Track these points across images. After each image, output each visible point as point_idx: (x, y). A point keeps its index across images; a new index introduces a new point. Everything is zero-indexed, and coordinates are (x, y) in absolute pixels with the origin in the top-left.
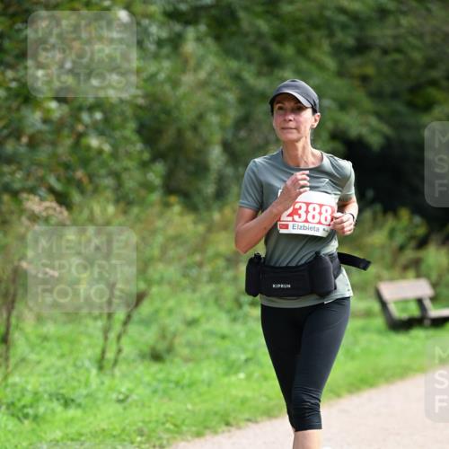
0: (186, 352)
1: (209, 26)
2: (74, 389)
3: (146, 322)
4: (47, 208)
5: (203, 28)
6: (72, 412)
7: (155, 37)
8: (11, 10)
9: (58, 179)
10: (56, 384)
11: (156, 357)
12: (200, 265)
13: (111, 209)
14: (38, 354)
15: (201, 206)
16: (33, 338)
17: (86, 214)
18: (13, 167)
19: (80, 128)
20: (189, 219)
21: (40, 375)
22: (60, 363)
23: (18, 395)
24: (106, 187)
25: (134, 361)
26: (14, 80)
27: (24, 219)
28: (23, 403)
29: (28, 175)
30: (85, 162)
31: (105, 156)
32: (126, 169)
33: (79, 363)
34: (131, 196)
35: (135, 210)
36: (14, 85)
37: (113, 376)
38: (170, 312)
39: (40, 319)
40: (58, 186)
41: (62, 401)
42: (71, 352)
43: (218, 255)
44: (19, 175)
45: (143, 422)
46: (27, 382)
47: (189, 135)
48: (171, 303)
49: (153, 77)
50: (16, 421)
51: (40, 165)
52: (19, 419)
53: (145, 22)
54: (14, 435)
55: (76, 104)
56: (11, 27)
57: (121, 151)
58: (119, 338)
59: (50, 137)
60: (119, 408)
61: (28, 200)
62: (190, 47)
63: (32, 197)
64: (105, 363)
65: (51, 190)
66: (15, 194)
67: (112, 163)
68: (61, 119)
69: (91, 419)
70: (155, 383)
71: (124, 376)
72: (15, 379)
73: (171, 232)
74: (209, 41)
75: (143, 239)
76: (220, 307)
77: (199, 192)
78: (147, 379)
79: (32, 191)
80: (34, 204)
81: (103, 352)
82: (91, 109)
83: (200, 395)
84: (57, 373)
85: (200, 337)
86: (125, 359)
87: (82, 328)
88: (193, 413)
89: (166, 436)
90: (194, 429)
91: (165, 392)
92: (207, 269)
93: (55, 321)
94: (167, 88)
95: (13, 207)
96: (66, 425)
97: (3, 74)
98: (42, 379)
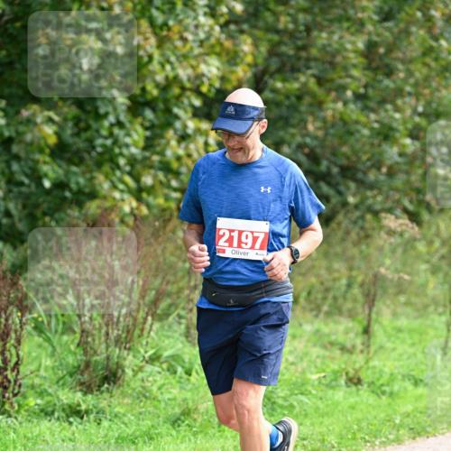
2: (422, 371)
4: (401, 225)
6: (421, 390)
8: (374, 65)
9: (411, 202)
10: (408, 367)
14: (394, 342)
16: (389, 329)
17: (433, 229)
18: (375, 192)
21: (395, 360)
22: (411, 350)
23: (377, 375)
26: (377, 121)
27: (383, 234)
28: (381, 382)
29: (387, 198)
33: (426, 350)
36: (376, 125)
39: (395, 315)
40: (410, 207)
41: (413, 381)
42: (420, 342)
44: (379, 198)
46: (384, 366)
50: (375, 397)
51: (397, 190)
52: (377, 395)
54: (374, 408)
56: (374, 79)
59: (404, 167)
61: (385, 218)
63: (389, 215)
65: (406, 211)
66: (376, 214)
68: (415, 153)
72: (375, 363)
79: (390, 211)
80: (390, 221)
81: (447, 342)
84: (409, 358)
87: (429, 322)
93: (407, 316)
95: (375, 225)
96: (416, 400)
97: (368, 117)
98: (396, 363)
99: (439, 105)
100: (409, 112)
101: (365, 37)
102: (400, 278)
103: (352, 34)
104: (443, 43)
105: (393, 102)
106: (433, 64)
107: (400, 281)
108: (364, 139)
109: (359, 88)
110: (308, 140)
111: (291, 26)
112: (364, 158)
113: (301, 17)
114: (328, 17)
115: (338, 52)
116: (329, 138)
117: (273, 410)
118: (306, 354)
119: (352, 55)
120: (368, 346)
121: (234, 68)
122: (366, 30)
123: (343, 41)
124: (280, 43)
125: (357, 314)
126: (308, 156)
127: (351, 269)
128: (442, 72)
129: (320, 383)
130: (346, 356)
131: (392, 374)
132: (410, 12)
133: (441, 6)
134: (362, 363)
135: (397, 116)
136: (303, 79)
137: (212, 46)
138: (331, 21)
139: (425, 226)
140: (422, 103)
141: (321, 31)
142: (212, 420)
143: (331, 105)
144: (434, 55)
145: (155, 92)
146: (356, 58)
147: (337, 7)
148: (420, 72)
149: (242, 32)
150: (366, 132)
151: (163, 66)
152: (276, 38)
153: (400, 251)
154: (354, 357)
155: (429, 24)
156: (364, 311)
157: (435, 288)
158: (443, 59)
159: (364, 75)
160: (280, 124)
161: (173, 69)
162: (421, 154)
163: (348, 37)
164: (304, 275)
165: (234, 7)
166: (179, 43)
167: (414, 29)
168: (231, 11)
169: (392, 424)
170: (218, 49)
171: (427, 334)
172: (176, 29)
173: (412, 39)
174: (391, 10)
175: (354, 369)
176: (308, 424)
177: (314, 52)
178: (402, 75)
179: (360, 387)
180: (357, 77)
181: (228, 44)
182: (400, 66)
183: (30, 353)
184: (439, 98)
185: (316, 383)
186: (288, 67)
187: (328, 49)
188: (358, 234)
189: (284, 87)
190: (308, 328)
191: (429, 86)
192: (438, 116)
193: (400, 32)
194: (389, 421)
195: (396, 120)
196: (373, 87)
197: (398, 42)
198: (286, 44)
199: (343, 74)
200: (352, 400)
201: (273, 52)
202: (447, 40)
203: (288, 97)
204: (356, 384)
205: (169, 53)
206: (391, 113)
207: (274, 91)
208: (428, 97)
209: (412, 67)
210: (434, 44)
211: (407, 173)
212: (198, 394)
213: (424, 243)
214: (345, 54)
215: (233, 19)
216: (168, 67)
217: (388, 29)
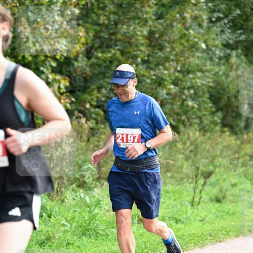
0: (231, 198)
1: (242, 50)
2: (180, 215)
3: (213, 185)
5: (240, 51)
6: (179, 225)
7: (217, 56)
8: (153, 44)
9: (173, 120)
10: (172, 213)
11: (218, 201)
12: (238, 159)
13: (198, 134)
15: (239, 132)
17: (186, 135)
19: (184, 97)
20: (233, 138)
21: (165, 209)
22: (174, 203)
24: (196, 124)
25: (208, 202)
26: (154, 75)
30: (186, 112)
31: (195, 109)
32: (204, 115)
33: (182, 203)
34: (207, 127)
35: (209, 134)
36: (154, 77)
37: (198, 209)
38: (224, 180)
40: (174, 124)
41: (174, 220)
42: (179, 199)
43: (246, 154)
45: (212, 230)
47: (233, 99)
48: (224, 176)
49: (217, 73)
53: (213, 49)
55: (182, 86)
56: (153, 52)
57: (202, 107)
58: (201, 192)
59: (169, 101)
60: (201, 223)
62: (234, 60)
64: (194, 203)
65: (171, 125)
67: (198, 113)
68: (175, 93)
69: (188, 229)
70: (217, 213)
71: (203, 209)
73: (225, 144)
74: (243, 57)
75: (212, 147)
76: (247, 178)
77: (238, 126)
78: (213, 210)
81: (194, 198)
82: (189, 88)
83: (238, 218)
84: (173, 208)
85: (238, 191)
86: (203, 202)
87: (184, 187)
88: (235, 226)
89: (222, 237)
90: (235, 234)
91: (221, 216)
92: (241, 161)
93: (172, 184)
94: (223, 78)
96: (177, 231)
97: (149, 73)
98: (166, 210)
99: (189, 66)
100: (172, 70)
101: (148, 28)
102: (168, 163)
103: (141, 27)
104: (191, 32)
105: (163, 65)
106: (186, 44)
107: (168, 165)
108: (148, 85)
109: (144, 56)
111: (106, 22)
113: (112, 16)
114: (128, 17)
115: (133, 36)
117: (97, 237)
119: (140, 38)
122: (148, 25)
123: (136, 30)
124: (100, 31)
128: (191, 48)
131: (163, 217)
132: (173, 14)
133: (190, 11)
135: (166, 72)
136: (113, 51)
138: (129, 19)
139: (182, 134)
140: (179, 65)
141: (123, 25)
142: (62, 243)
144: (186, 38)
145: (30, 59)
146: (143, 40)
147: (132, 11)
148: (178, 48)
149: (79, 25)
150: (148, 81)
152: (98, 28)
153: (167, 148)
155: (184, 21)
157: (187, 168)
158: (191, 41)
159: (147, 49)
160: (100, 77)
162: (179, 93)
163: (138, 28)
167: (175, 24)
171: (183, 194)
173: (174, 29)
174: (162, 13)
177: (119, 36)
178: (168, 50)
180: (143, 50)
182: (167, 45)
184: (190, 63)
186: (105, 45)
187: (128, 35)
189: (103, 56)
191: (184, 56)
192: (189, 72)
193: (167, 26)
195: (165, 74)
196: (152, 56)
197: (166, 31)
198: (103, 32)
199: (136, 49)
200: (141, 231)
201: (96, 37)
202: (193, 30)
203: (105, 62)
206: (162, 71)
207: (97, 58)
208: (183, 62)
209: (174, 45)
210: (187, 32)
211: (172, 104)
212: (54, 229)
213: (181, 143)
214: (137, 37)
217: (160, 24)
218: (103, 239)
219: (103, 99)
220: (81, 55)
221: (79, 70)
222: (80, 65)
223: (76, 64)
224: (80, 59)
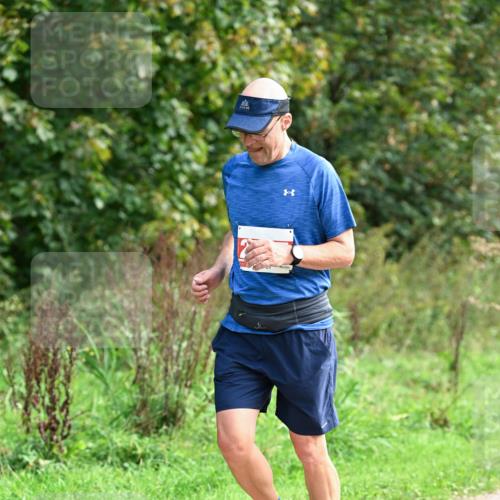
4: (493, 249)
16: (479, 365)
18: (464, 213)
23: (466, 416)
26: (465, 134)
27: (472, 260)
28: (470, 424)
36: (465, 139)
39: (486, 349)
44: (468, 220)
46: (474, 406)
50: (464, 440)
52: (466, 438)
54: (462, 453)
56: (463, 87)
61: (475, 242)
63: (479, 239)
65: (497, 233)
66: (464, 237)
72: (463, 402)
79: (480, 233)
80: (480, 245)
95: (463, 248)
97: (455, 129)
101: (453, 41)
102: (491, 309)
103: (439, 38)
105: (483, 113)
107: (492, 312)
108: (452, 154)
109: (446, 96)
110: (389, 155)
111: (370, 29)
112: (452, 174)
113: (381, 18)
114: (414, 18)
115: (422, 57)
116: (413, 153)
117: (350, 454)
118: (387, 393)
119: (438, 61)
120: (456, 384)
121: (308, 76)
122: (453, 33)
123: (428, 45)
124: (358, 47)
125: (443, 349)
126: (388, 172)
127: (436, 298)
129: (402, 425)
130: (431, 395)
134: (449, 403)
135: (488, 128)
137: (283, 51)
138: (415, 23)
141: (403, 34)
142: (281, 465)
143: (415, 116)
145: (219, 102)
146: (442, 64)
147: (421, 7)
149: (316, 35)
150: (453, 146)
151: (228, 73)
152: (353, 41)
153: (491, 278)
154: (439, 396)
156: (451, 345)
159: (452, 83)
160: (358, 137)
161: (239, 76)
163: (434, 40)
164: (384, 305)
165: (307, 8)
166: (246, 48)
168: (304, 12)
169: (482, 470)
170: (289, 54)
172: (243, 32)
174: (481, 10)
175: (440, 409)
176: (389, 469)
177: (396, 57)
178: (493, 83)
179: (446, 429)
180: (444, 85)
181: (300, 49)
182: (492, 73)
183: (80, 391)
185: (398, 425)
186: (367, 74)
187: (412, 54)
188: (444, 260)
189: (363, 96)
190: (388, 363)
193: (492, 35)
194: (478, 467)
195: (487, 133)
196: (462, 96)
197: (489, 46)
198: (364, 49)
199: (428, 82)
200: (437, 444)
201: (350, 58)
203: (366, 107)
204: (442, 426)
205: (234, 59)
206: (482, 125)
207: (352, 100)
212: (266, 438)
214: (430, 59)
215: (306, 21)
216: (234, 75)
217: (478, 32)
218: (362, 460)
219: (363, 182)
220: (319, 96)
221: (316, 124)
222: (318, 114)
223: (309, 112)
224: (317, 103)
